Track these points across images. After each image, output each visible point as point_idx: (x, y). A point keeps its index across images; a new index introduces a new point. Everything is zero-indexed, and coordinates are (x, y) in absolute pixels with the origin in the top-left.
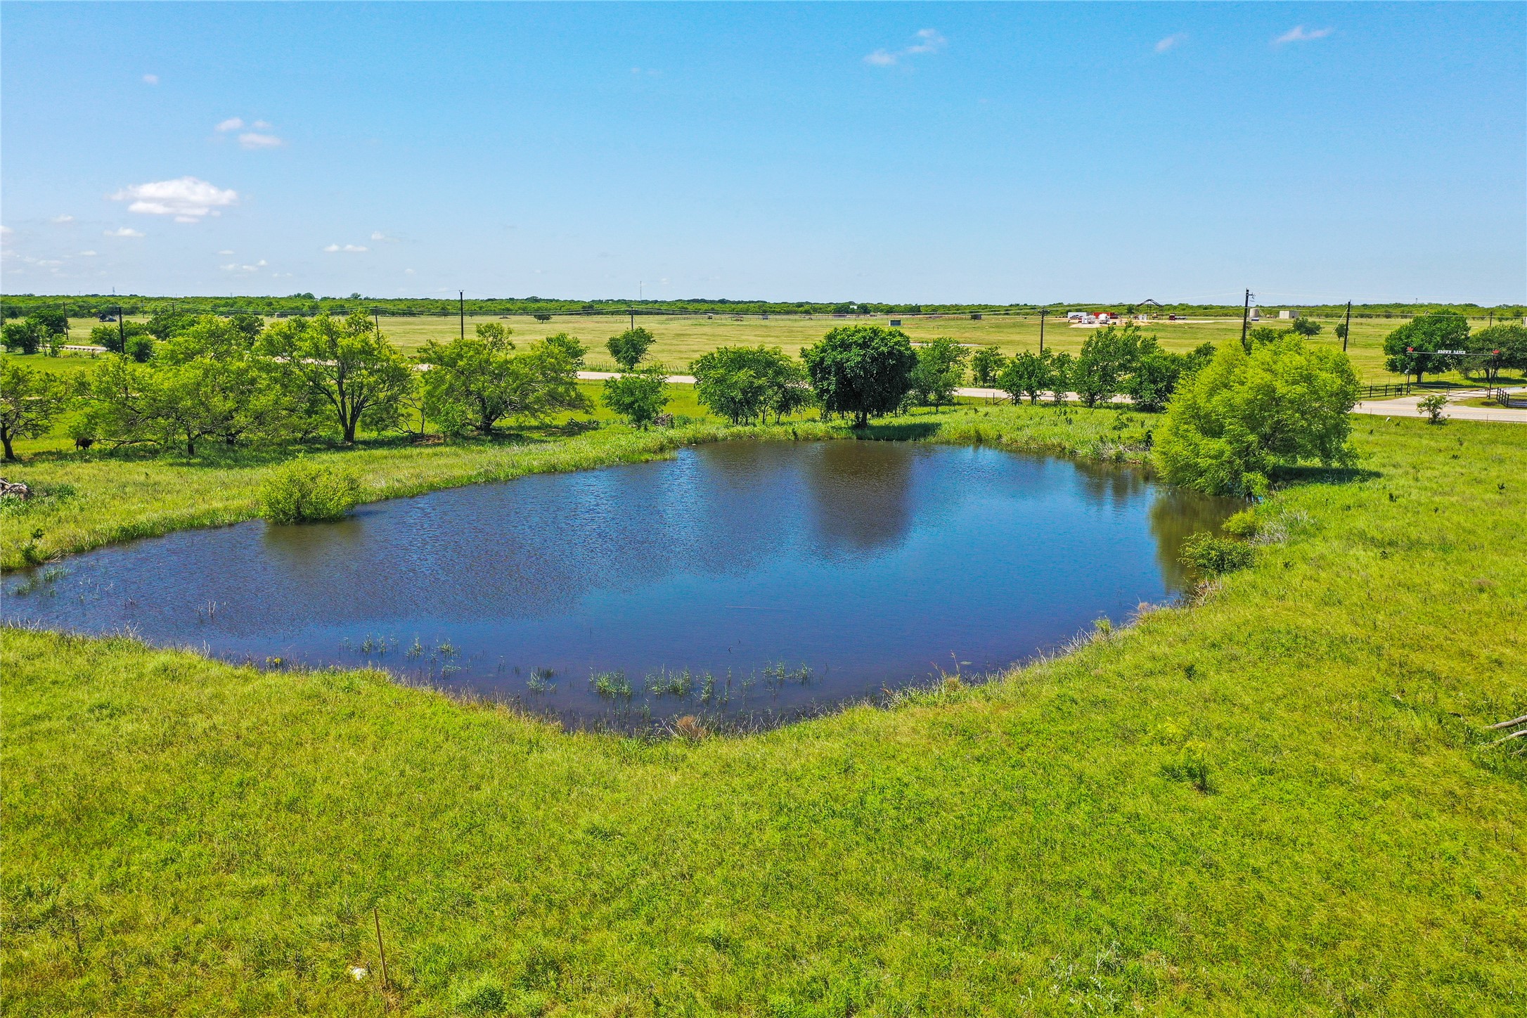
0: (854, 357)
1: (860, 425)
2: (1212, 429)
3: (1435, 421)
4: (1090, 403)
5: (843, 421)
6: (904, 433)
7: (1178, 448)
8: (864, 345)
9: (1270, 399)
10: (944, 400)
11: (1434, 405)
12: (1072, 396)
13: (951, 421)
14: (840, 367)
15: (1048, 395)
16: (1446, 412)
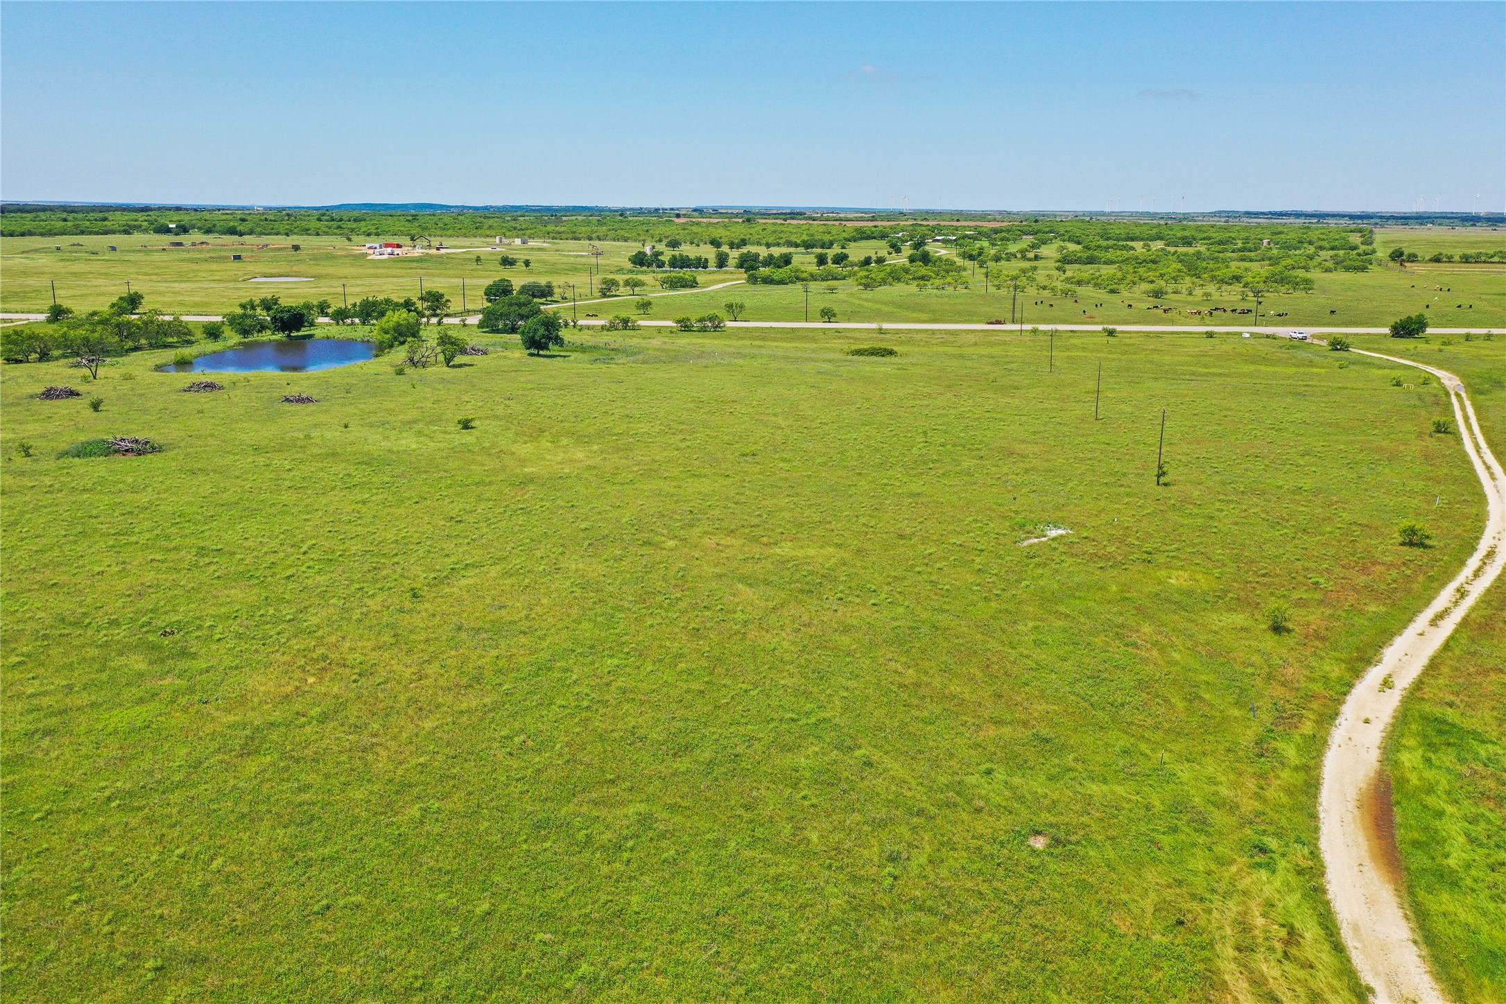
0: (286, 316)
1: (289, 336)
2: (386, 332)
3: (465, 325)
4: (364, 323)
5: (279, 336)
6: (304, 337)
7: (379, 337)
8: (289, 311)
9: (399, 324)
10: (312, 324)
11: (463, 321)
12: (357, 320)
13: (318, 333)
14: (282, 318)
15: (349, 321)
16: (467, 322)
